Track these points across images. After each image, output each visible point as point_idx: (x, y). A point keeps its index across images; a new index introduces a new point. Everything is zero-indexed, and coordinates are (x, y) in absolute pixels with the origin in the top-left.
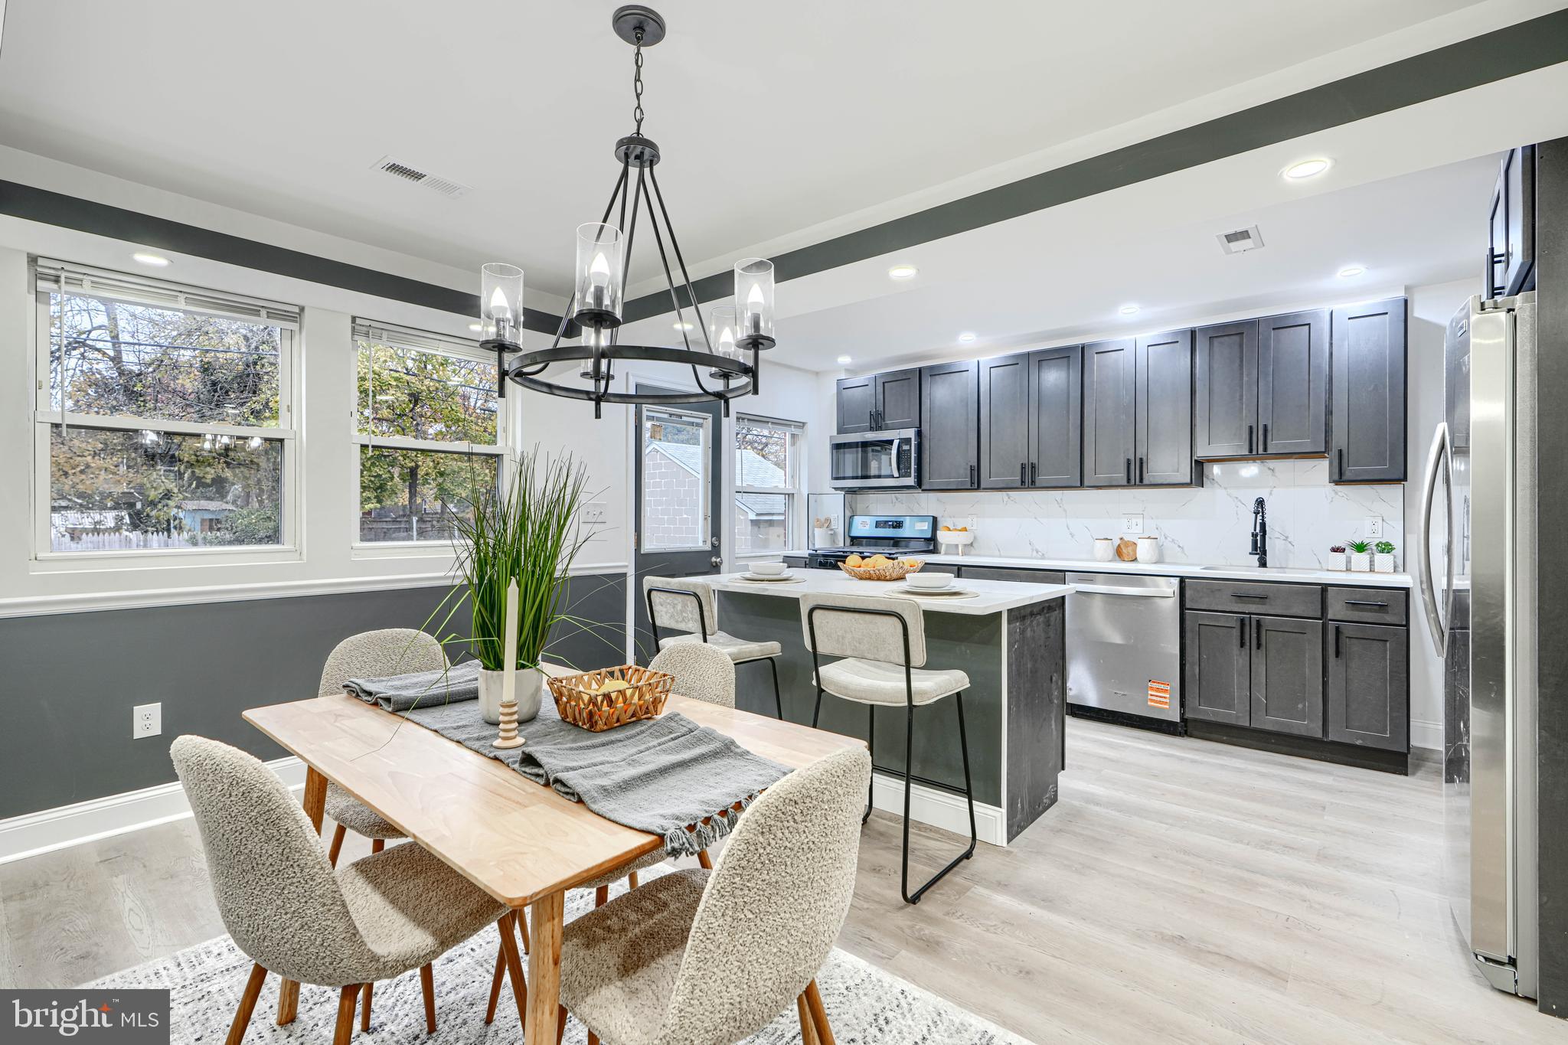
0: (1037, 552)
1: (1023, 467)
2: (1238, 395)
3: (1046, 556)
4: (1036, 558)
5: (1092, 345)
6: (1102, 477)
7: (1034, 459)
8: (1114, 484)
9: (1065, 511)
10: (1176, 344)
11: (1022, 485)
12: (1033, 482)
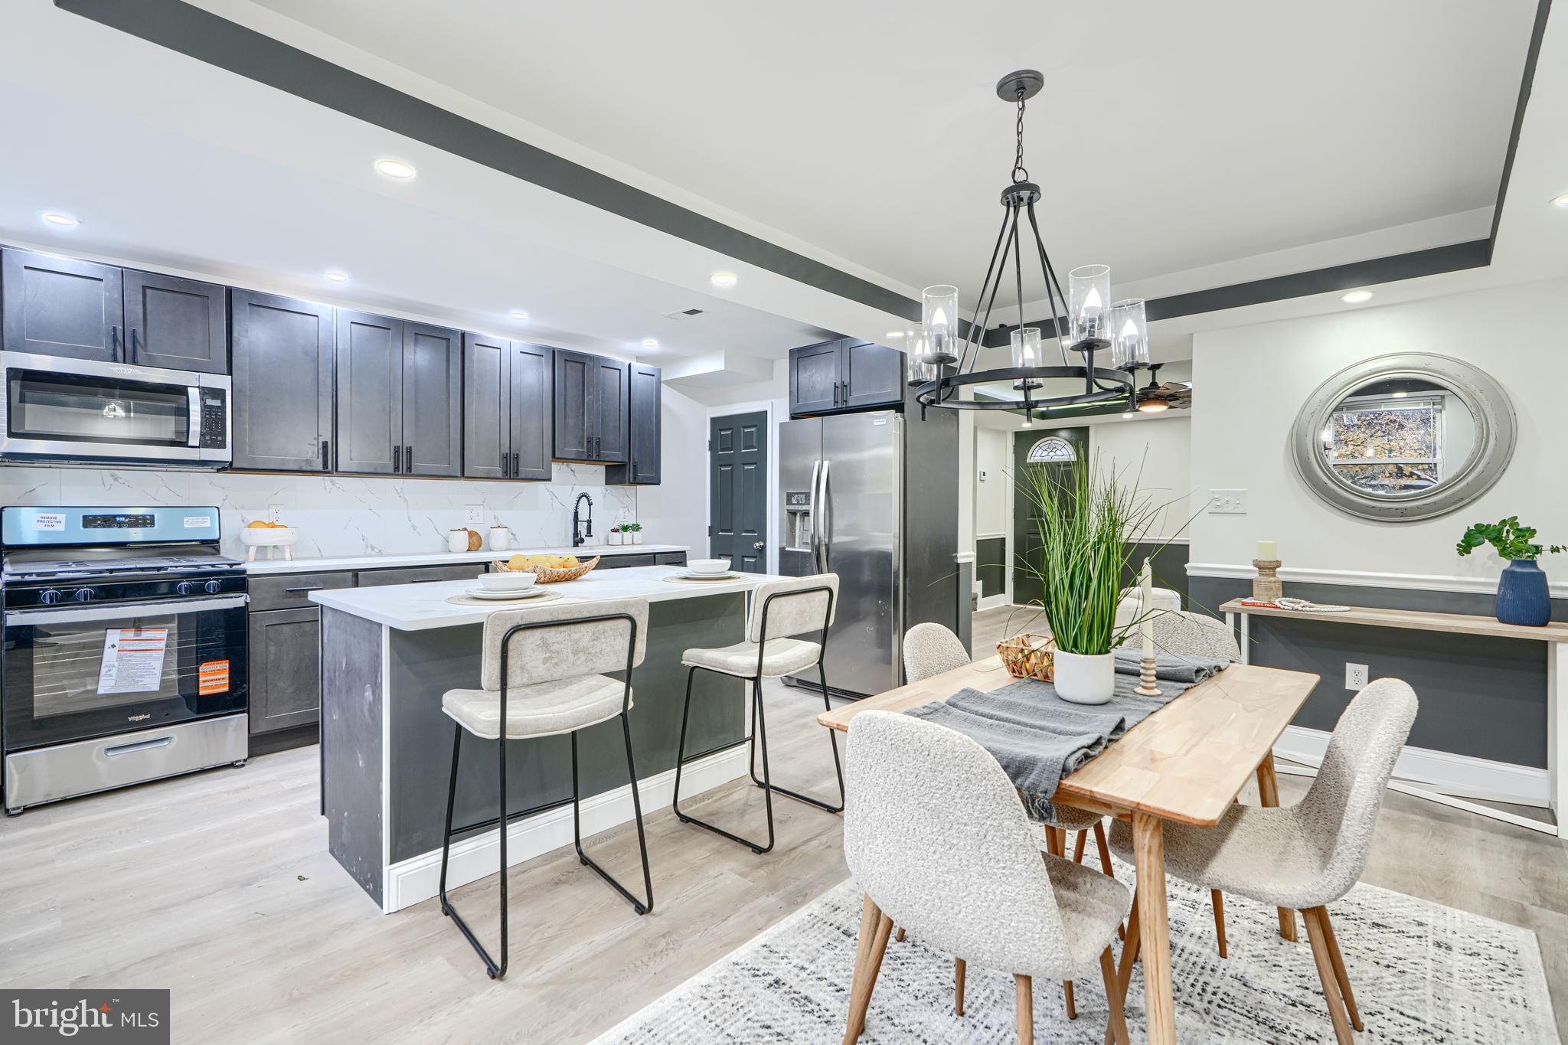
0: (373, 549)
1: (397, 450)
2: (581, 411)
3: (383, 552)
4: (370, 556)
5: (473, 335)
6: (481, 469)
7: (407, 443)
8: (492, 476)
9: (406, 501)
10: (540, 357)
11: (395, 471)
12: (409, 468)
